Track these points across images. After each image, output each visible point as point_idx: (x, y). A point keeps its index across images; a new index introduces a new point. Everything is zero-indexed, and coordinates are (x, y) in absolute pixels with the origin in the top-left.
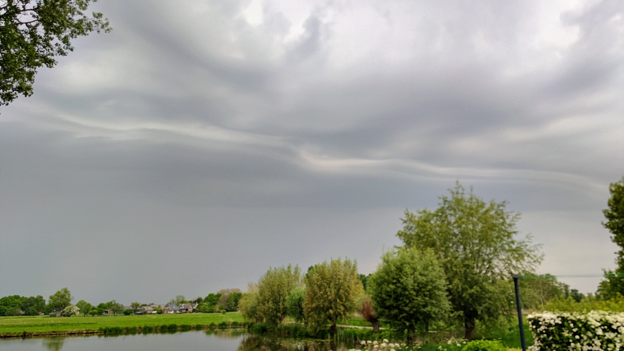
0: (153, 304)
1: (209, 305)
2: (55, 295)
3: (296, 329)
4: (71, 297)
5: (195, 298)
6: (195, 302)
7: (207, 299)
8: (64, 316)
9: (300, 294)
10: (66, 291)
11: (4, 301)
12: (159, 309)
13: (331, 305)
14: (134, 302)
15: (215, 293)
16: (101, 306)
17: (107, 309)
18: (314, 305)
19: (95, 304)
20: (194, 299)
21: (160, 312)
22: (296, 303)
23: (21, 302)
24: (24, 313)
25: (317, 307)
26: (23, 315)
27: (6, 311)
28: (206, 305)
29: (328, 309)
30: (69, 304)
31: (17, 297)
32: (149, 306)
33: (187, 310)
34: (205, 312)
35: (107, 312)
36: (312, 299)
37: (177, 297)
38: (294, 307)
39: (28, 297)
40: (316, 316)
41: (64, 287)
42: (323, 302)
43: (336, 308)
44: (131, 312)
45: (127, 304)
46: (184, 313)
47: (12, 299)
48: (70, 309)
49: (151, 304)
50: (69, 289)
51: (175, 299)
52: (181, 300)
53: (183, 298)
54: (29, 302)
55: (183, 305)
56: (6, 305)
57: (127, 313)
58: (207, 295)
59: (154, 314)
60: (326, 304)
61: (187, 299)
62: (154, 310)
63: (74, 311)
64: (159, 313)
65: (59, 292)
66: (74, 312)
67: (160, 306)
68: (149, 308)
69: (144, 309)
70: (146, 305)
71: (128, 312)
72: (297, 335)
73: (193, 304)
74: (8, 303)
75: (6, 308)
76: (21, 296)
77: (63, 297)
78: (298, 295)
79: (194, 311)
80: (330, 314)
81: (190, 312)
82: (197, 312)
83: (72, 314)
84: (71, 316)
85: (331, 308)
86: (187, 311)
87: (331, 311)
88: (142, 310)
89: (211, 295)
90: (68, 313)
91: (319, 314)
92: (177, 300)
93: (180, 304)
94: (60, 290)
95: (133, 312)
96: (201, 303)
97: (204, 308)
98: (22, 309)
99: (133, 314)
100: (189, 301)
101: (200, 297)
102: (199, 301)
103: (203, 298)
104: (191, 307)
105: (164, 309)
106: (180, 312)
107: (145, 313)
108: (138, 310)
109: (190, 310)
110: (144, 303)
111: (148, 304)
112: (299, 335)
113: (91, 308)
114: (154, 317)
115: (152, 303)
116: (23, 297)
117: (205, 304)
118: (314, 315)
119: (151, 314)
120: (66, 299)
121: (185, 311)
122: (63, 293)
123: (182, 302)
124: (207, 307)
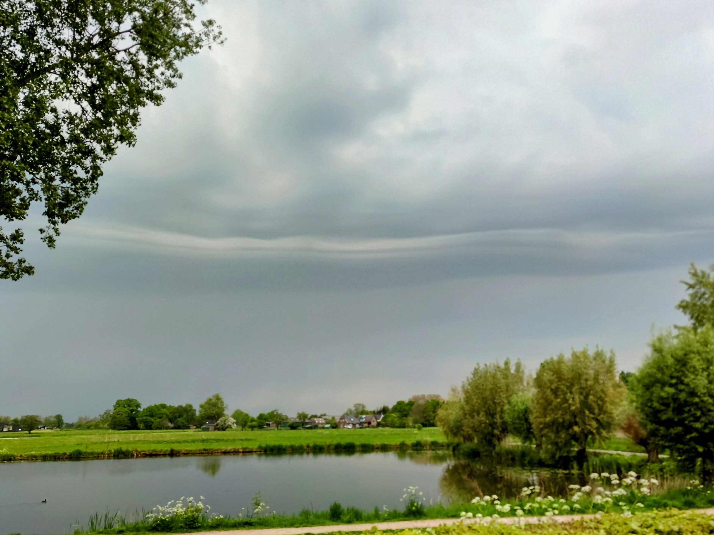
0: (325, 415)
1: (398, 417)
2: (206, 403)
3: (524, 454)
4: (225, 406)
5: (378, 407)
6: (379, 413)
7: (395, 409)
8: (219, 429)
9: (525, 403)
10: (218, 398)
11: (150, 411)
12: (333, 422)
13: (575, 419)
14: (301, 412)
15: (406, 401)
16: (261, 417)
17: (269, 421)
18: (548, 419)
19: (254, 415)
20: (377, 409)
21: (335, 426)
22: (521, 415)
23: (168, 413)
24: (173, 426)
25: (554, 422)
26: (172, 428)
27: (153, 423)
28: (395, 418)
29: (570, 426)
30: (223, 415)
31: (164, 406)
32: (320, 417)
33: (369, 423)
34: (393, 426)
35: (269, 425)
36: (545, 409)
37: (355, 406)
38: (517, 421)
39: (176, 406)
40: (552, 436)
41: (214, 393)
42: (562, 415)
43: (584, 423)
44: (298, 426)
45: (292, 415)
46: (366, 427)
47: (158, 408)
48: (225, 421)
49: (322, 415)
50: (221, 396)
51: (353, 409)
52: (360, 409)
53: (363, 407)
54: (177, 412)
55: (364, 416)
56: (152, 416)
57: (293, 427)
58: (395, 404)
59: (327, 428)
60: (568, 417)
61: (370, 408)
62: (327, 423)
63: (230, 423)
64: (333, 427)
65: (210, 400)
66: (230, 425)
67: (333, 418)
68: (321, 421)
69: (314, 422)
70: (315, 416)
71: (294, 425)
72: (526, 462)
73: (377, 416)
74: (154, 414)
75: (152, 419)
76: (168, 405)
77: (214, 405)
78: (524, 404)
79: (379, 425)
80: (575, 432)
81: (373, 427)
82: (384, 426)
83: (227, 427)
84: (227, 429)
85: (576, 424)
86: (370, 425)
87: (576, 429)
88: (311, 423)
89: (400, 403)
90: (222, 426)
91: (558, 432)
92: (356, 410)
93: (360, 416)
94: (211, 397)
95: (301, 425)
96: (387, 414)
97: (392, 421)
98: (171, 421)
99: (301, 428)
100: (371, 412)
101: (386, 405)
102: (384, 410)
103: (390, 407)
104: (374, 419)
105: (339, 422)
106: (361, 426)
107: (316, 427)
108: (307, 423)
109: (374, 423)
110: (314, 414)
111: (319, 415)
112: (529, 463)
113: (250, 419)
114: (326, 432)
115: (323, 413)
116: (170, 406)
117: (393, 415)
118: (549, 434)
119: (323, 428)
120: (218, 408)
121: (366, 425)
122: (214, 401)
123: (363, 413)
124: (396, 420)
